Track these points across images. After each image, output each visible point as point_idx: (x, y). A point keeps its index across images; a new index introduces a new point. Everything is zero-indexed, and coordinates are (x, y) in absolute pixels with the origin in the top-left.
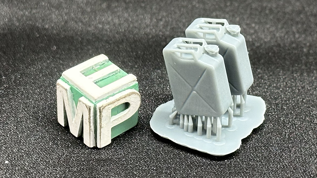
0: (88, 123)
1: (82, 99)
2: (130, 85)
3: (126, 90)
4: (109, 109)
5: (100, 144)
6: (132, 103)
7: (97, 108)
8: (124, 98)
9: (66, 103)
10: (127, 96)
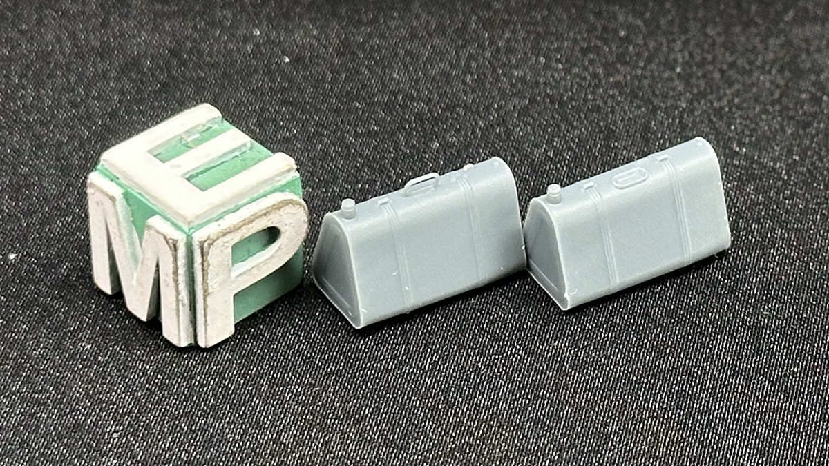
0: (172, 284)
1: (154, 221)
2: (278, 181)
3: (269, 196)
4: (226, 244)
5: (206, 337)
6: (287, 228)
7: (193, 243)
8: (265, 215)
9: (115, 233)
10: (271, 211)
